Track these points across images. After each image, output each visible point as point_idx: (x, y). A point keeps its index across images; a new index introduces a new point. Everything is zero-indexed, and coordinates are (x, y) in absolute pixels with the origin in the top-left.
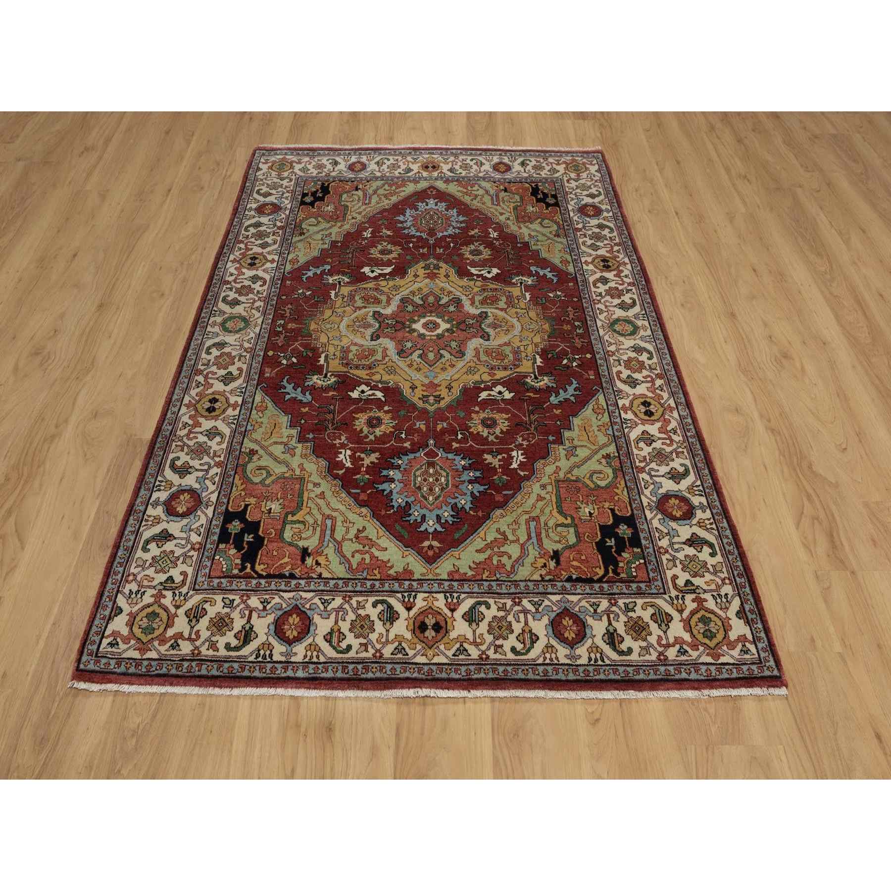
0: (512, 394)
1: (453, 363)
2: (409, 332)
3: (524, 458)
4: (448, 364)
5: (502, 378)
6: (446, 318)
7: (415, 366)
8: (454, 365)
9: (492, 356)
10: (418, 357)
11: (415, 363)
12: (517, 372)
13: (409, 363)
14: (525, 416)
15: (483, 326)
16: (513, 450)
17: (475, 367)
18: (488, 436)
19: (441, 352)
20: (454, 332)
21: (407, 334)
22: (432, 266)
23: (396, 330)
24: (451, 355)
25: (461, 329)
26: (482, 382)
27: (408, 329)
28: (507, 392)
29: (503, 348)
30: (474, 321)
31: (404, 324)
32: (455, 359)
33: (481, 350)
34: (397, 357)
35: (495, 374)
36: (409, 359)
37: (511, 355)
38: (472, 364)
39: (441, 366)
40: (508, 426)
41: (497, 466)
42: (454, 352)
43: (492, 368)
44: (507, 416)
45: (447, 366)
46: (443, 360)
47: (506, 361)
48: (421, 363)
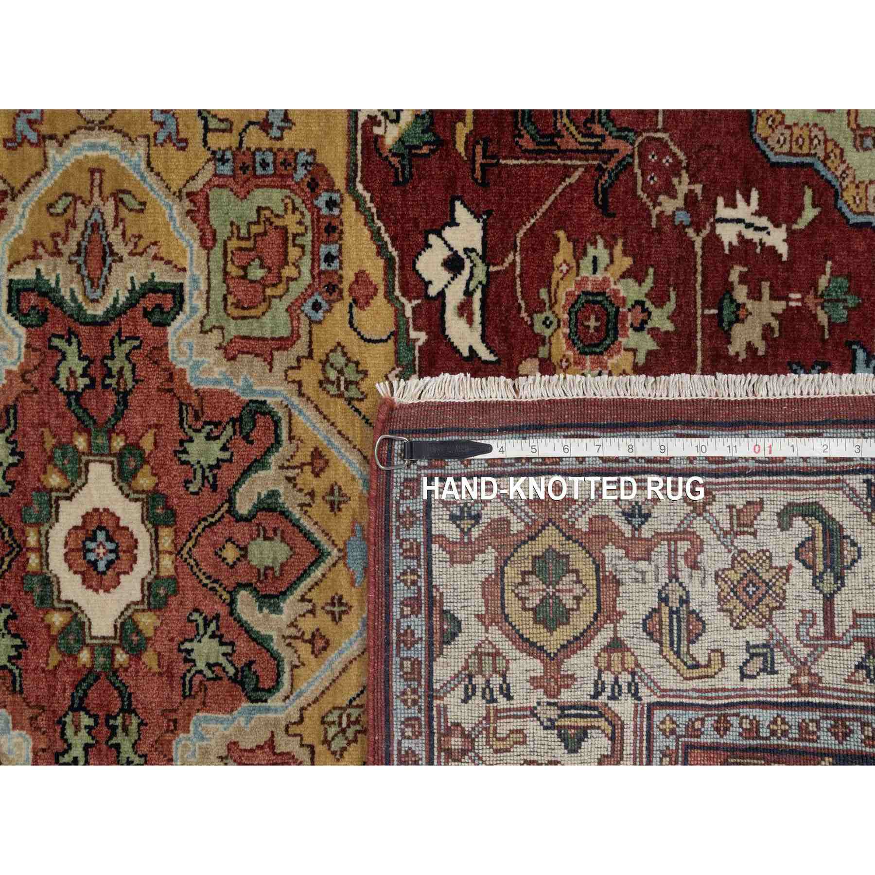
0: (461, 212)
1: (304, 455)
2: (136, 652)
3: (748, 201)
4: (307, 478)
5: (381, 250)
6: (55, 480)
7: (323, 621)
8: (317, 454)
9: (263, 283)
10: (277, 610)
11: (308, 625)
12: (350, 180)
13: (305, 650)
14: (567, 171)
15: (99, 310)
16: (712, 241)
17: (325, 363)
18: (654, 333)
19: (244, 507)
20: (133, 448)
21: (149, 658)
23: (128, 710)
24: (260, 463)
25: (119, 415)
26: (398, 335)
27: (121, 657)
28: (448, 233)
29: (223, 232)
30: (72, 351)
31: (89, 676)
32: (286, 448)
33: (233, 329)
34: (274, 701)
35: (361, 277)
36: (286, 654)
37: (259, 197)
38: (310, 374)
39: (320, 508)
40: (609, 246)
41: (779, 306)
42: (244, 452)
43: (332, 288)
44: (565, 251)
45: (320, 485)
46: (290, 501)
47: (291, 222)
48: (303, 599)
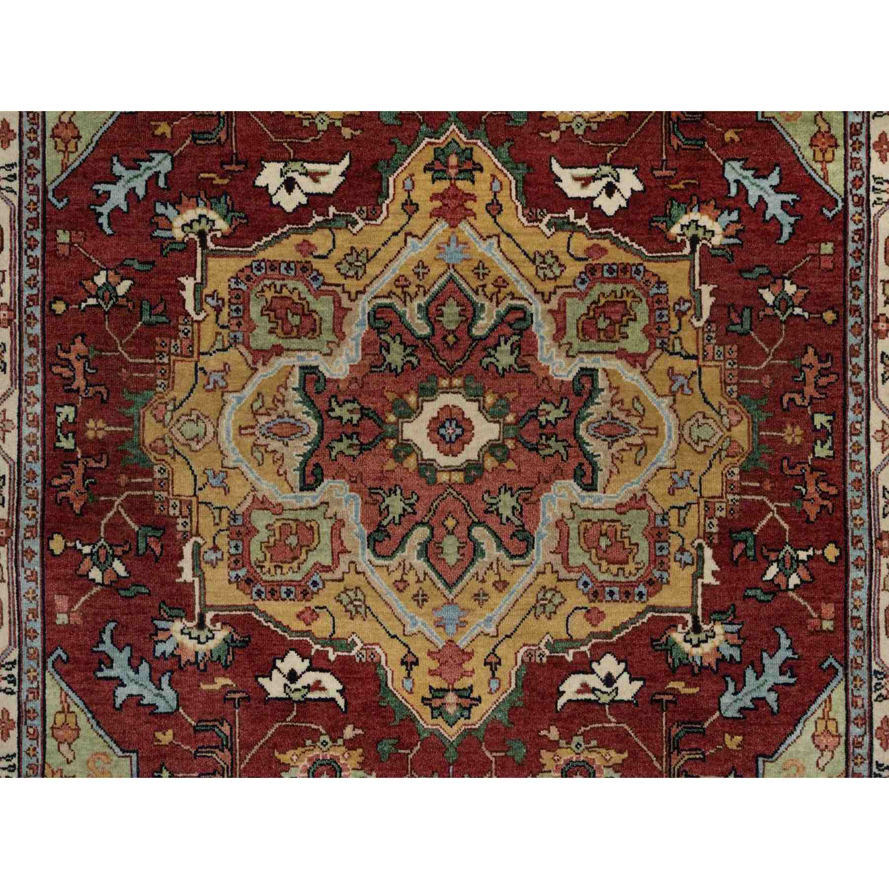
0: (638, 684)
1: (505, 576)
2: (394, 455)
4: (492, 578)
5: (617, 629)
6: (490, 399)
7: (413, 589)
8: (505, 584)
9: (598, 548)
10: (419, 557)
11: (411, 578)
12: (653, 608)
13: (397, 576)
14: (659, 759)
15: (582, 432)
17: (555, 590)
19: (478, 532)
20: (507, 455)
21: (391, 464)
22: (453, 160)
23: (363, 448)
24: (500, 545)
25: (525, 444)
26: (571, 641)
27: (392, 443)
28: (626, 676)
29: (625, 519)
30: (560, 413)
31: (381, 422)
32: (508, 562)
33: (573, 525)
34: (368, 554)
35: (602, 615)
36: (393, 563)
37: (644, 544)
38: (549, 580)
39: (476, 587)
42: (506, 532)
43: (595, 595)
44: (617, 758)
45: (488, 587)
46: (480, 565)
47: (630, 567)
48: (425, 574)
